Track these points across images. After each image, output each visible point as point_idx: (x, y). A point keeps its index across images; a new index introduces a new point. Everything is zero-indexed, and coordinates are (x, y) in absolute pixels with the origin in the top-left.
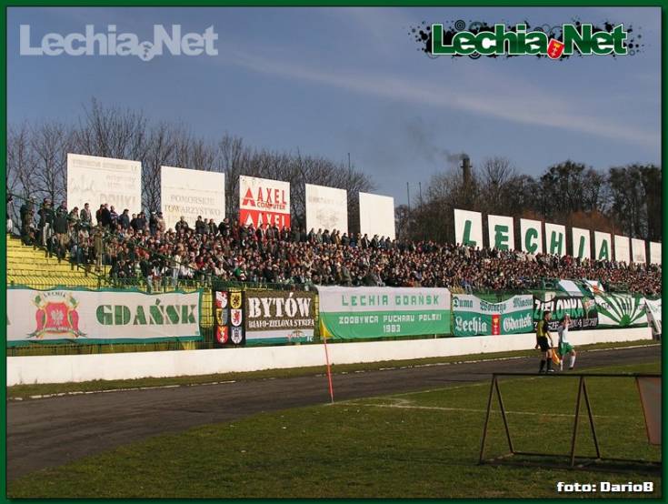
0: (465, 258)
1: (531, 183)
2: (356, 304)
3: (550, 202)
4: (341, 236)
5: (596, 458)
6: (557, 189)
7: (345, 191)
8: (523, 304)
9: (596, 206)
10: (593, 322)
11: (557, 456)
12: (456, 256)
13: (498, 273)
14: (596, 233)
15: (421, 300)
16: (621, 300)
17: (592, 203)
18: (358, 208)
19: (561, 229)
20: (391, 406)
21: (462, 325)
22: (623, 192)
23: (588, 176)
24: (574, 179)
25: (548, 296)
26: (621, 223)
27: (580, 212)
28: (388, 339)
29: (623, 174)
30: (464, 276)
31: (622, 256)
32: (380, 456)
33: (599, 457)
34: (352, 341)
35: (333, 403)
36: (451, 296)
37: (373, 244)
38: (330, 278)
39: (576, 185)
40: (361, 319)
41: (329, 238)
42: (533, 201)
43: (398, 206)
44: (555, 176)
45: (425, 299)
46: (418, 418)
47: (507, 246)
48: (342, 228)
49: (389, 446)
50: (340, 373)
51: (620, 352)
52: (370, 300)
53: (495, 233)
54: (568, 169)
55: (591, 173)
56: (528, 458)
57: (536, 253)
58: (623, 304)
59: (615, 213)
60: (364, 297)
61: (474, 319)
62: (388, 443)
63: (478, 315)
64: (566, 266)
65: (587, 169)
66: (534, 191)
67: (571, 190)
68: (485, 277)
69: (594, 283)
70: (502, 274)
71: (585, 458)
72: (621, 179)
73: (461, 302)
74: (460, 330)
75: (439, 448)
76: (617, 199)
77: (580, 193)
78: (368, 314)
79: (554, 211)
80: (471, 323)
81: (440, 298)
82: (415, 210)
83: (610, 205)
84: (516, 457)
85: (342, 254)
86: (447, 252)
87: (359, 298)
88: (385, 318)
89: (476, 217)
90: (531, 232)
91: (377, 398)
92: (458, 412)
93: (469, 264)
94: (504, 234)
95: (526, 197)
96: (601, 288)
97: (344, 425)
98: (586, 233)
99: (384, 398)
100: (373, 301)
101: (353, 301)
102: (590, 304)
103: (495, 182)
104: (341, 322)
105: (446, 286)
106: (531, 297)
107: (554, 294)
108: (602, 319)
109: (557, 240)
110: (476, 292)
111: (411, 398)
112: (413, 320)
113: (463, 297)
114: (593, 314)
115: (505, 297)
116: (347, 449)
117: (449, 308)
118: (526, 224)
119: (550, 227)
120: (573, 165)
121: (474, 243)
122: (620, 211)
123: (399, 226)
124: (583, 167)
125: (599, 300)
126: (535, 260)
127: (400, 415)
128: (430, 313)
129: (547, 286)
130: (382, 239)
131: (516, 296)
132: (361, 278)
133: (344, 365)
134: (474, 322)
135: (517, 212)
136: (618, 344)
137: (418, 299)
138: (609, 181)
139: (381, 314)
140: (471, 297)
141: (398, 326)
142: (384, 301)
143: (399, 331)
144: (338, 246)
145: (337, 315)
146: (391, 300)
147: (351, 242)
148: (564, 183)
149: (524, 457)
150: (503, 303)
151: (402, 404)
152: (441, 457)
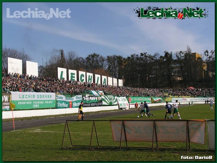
0: (61, 83)
1: (83, 60)
2: (24, 98)
3: (89, 66)
4: (20, 75)
5: (98, 146)
6: (91, 62)
7: (22, 60)
8: (79, 98)
9: (103, 67)
10: (101, 104)
11: (86, 146)
12: (58, 82)
13: (71, 88)
14: (102, 76)
15: (46, 96)
16: (109, 97)
17: (101, 67)
18: (26, 66)
19: (91, 75)
20: (34, 131)
21: (60, 104)
22: (111, 63)
23: (100, 58)
24: (96, 59)
25: (87, 96)
26: (110, 73)
27: (98, 70)
28: (35, 109)
29: (111, 58)
30: (61, 89)
31: (110, 83)
32: (29, 148)
33: (99, 146)
34: (22, 110)
35: (15, 131)
36: (56, 95)
37: (30, 78)
38: (16, 89)
39: (97, 61)
40: (26, 103)
41: (16, 75)
42: (83, 65)
43: (39, 66)
44: (90, 58)
45: (47, 96)
46: (43, 135)
47: (74, 79)
48: (20, 73)
49: (32, 144)
50: (18, 121)
51: (108, 113)
52: (29, 97)
53: (71, 75)
54: (94, 56)
55: (101, 57)
56: (77, 147)
57: (84, 82)
58: (110, 98)
59: (108, 70)
60: (27, 95)
61: (63, 103)
62: (32, 143)
63: (65, 102)
64: (93, 86)
65: (100, 56)
66: (84, 62)
67: (95, 62)
68: (67, 89)
69: (101, 92)
70: (72, 88)
71: (94, 146)
72: (110, 59)
73: (59, 97)
74: (59, 106)
75: (49, 144)
76: (109, 66)
77: (98, 63)
78: (28, 101)
79: (90, 69)
80: (62, 104)
81: (52, 96)
82: (45, 67)
83: (107, 67)
84: (73, 147)
85: (20, 81)
86: (55, 81)
87: (25, 96)
88: (34, 102)
89: (64, 70)
90: (82, 75)
91: (30, 129)
92: (56, 133)
93: (62, 85)
94: (73, 76)
95: (81, 64)
96: (103, 93)
97: (18, 138)
98: (99, 76)
99: (32, 129)
100: (30, 97)
101: (23, 97)
102: (100, 98)
103: (71, 59)
104: (19, 104)
105: (54, 92)
106: (81, 96)
107: (89, 95)
108: (104, 103)
109: (90, 78)
110: (64, 94)
111: (41, 128)
112: (43, 103)
113: (60, 96)
114: (101, 101)
115: (73, 96)
116: (18, 146)
117: (55, 99)
118: (81, 73)
119: (88, 74)
120: (96, 55)
121: (64, 78)
122: (110, 70)
123: (40, 72)
124: (99, 55)
125: (103, 97)
126: (83, 84)
127: (37, 134)
128: (49, 101)
129: (87, 92)
130: (34, 77)
131: (77, 96)
132: (26, 89)
133: (20, 118)
134: (63, 104)
135: (78, 69)
136: (108, 111)
137: (45, 96)
138: (107, 60)
139: (32, 101)
140: (62, 96)
141: (38, 105)
142: (33, 97)
143: (38, 106)
144: (18, 78)
145: (17, 101)
146: (36, 96)
147: (23, 77)
148: (93, 60)
149: (76, 147)
150: (72, 98)
151: (38, 130)
152: (49, 148)
